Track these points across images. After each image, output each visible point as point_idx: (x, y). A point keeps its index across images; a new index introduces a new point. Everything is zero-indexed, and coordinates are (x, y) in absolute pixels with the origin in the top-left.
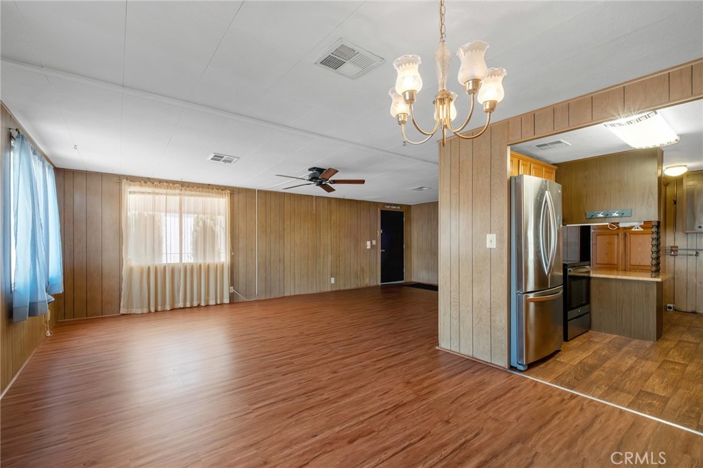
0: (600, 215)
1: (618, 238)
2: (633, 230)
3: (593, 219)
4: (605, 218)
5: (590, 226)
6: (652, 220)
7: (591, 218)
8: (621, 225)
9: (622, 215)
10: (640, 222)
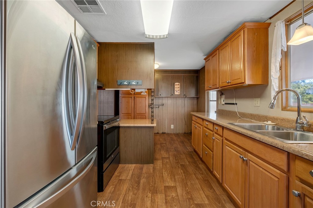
0: (126, 83)
1: (131, 99)
2: (142, 94)
3: (121, 85)
4: (128, 85)
5: (119, 90)
6: (152, 88)
7: (120, 85)
8: (137, 91)
9: (137, 84)
10: (145, 89)
